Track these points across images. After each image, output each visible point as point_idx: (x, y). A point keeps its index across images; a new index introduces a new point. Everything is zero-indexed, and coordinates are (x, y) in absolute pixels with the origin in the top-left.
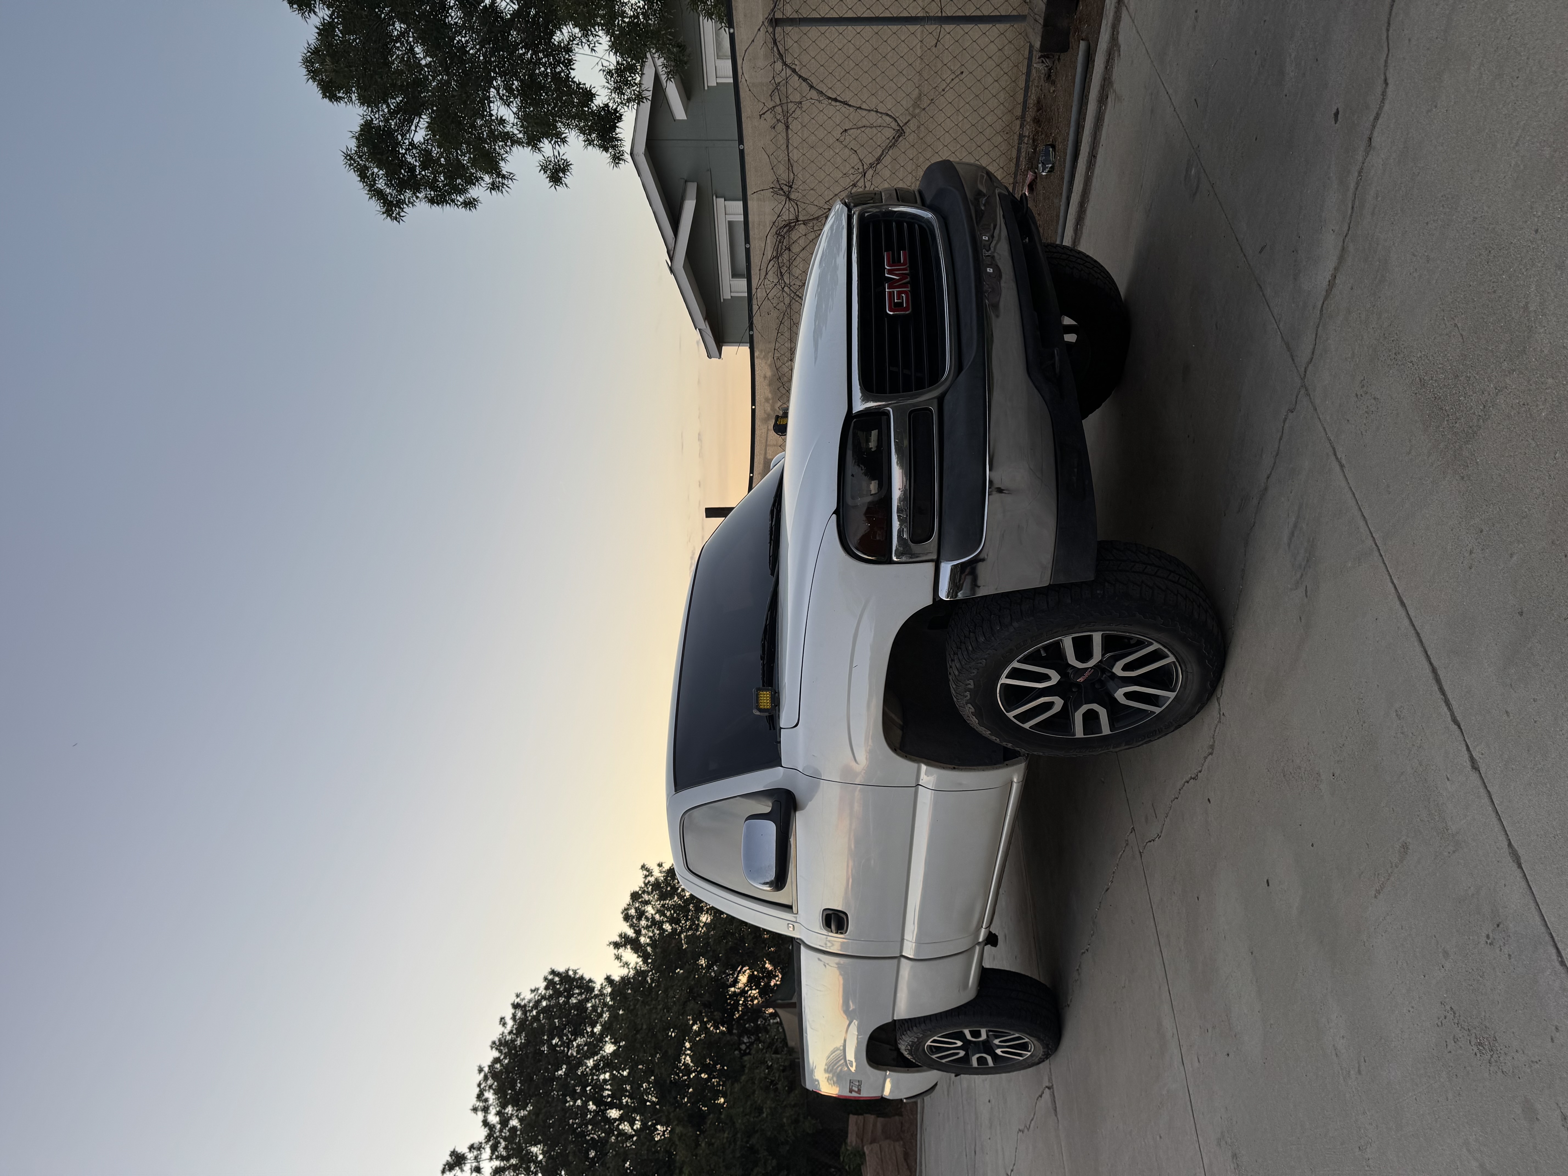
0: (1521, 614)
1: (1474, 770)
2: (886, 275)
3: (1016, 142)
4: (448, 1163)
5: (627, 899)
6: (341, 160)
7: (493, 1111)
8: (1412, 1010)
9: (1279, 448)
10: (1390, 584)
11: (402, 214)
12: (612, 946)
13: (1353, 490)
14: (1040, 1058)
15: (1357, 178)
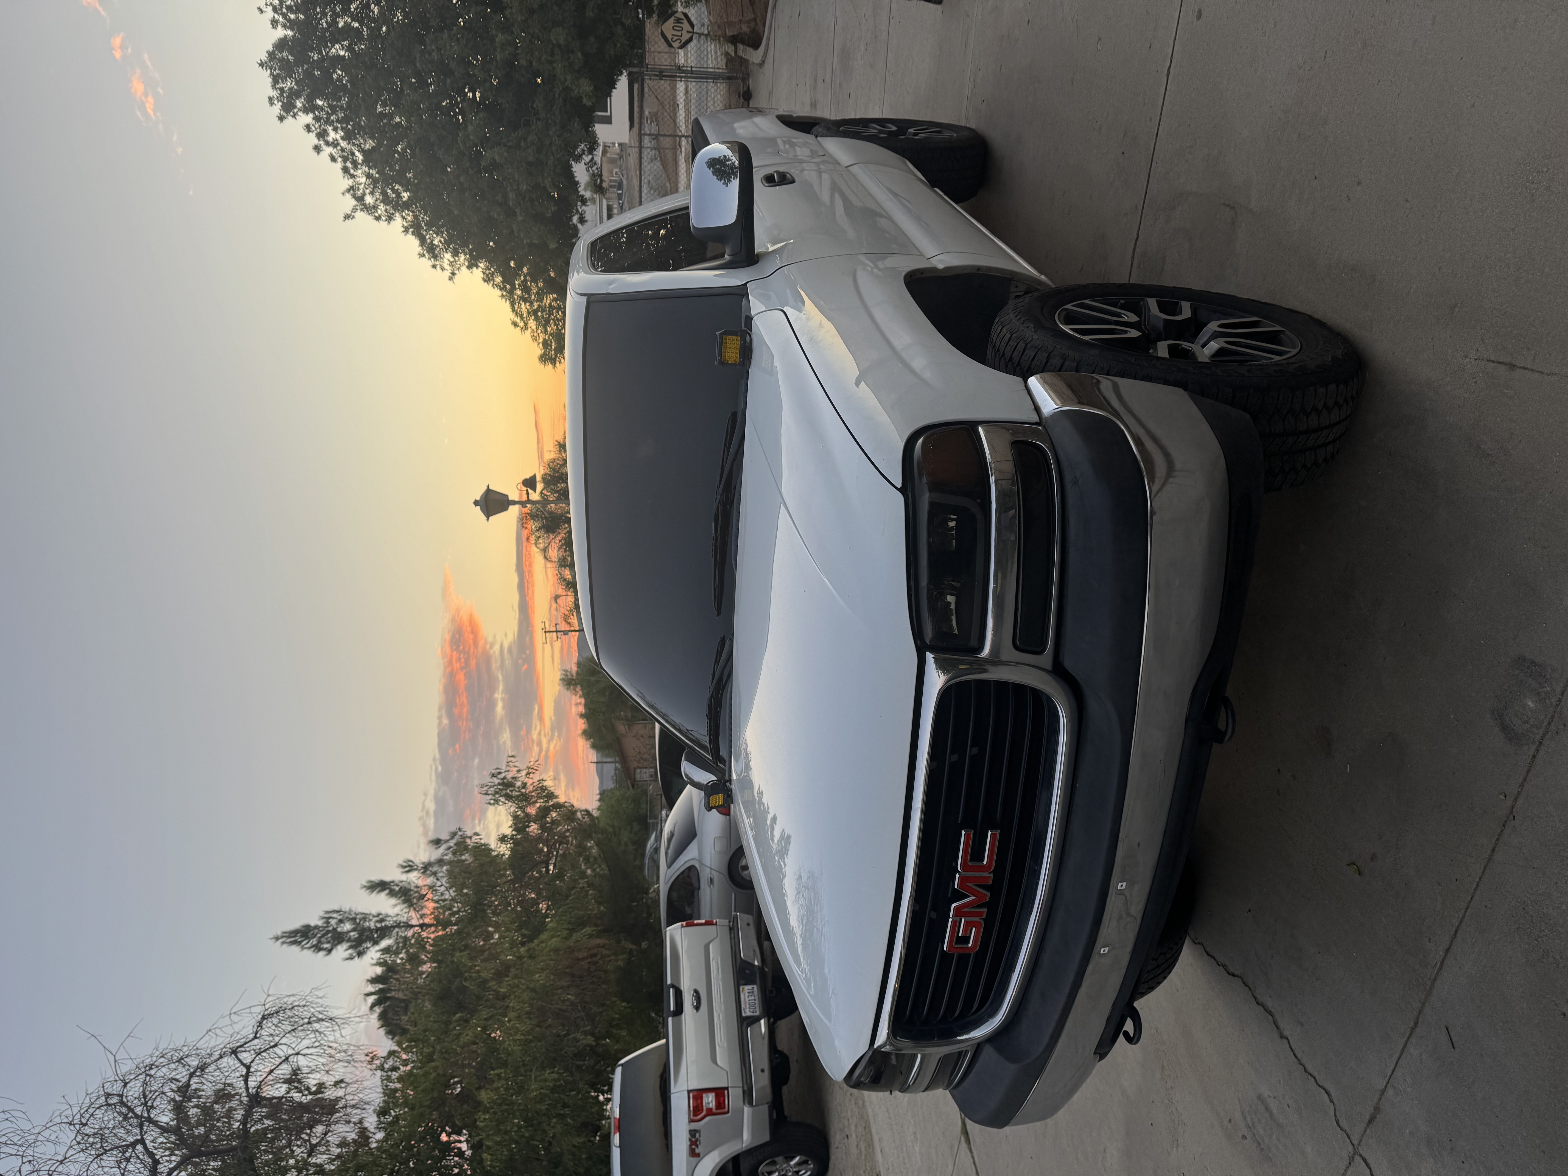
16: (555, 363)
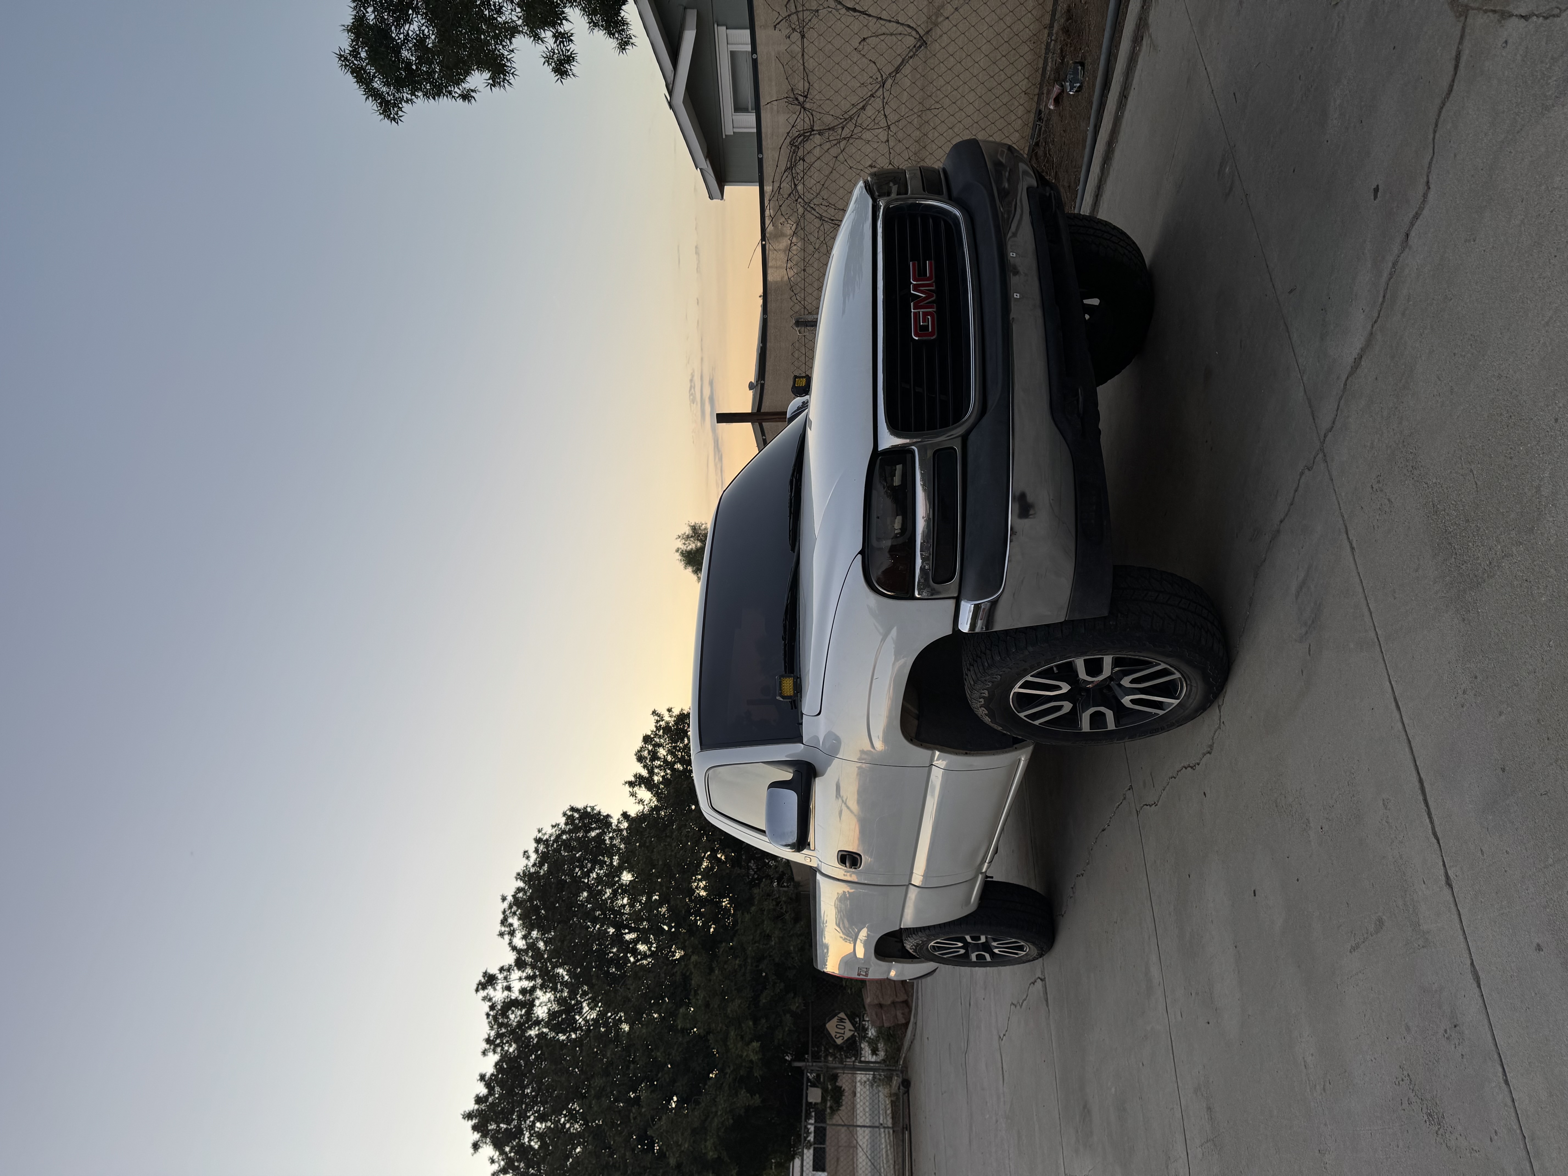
0: (1503, 770)
1: (1448, 886)
2: (912, 292)
3: (1043, 51)
4: (480, 983)
5: (639, 743)
6: (336, 62)
7: (519, 935)
8: (1374, 1061)
9: (1294, 498)
10: (1388, 683)
11: (400, 113)
12: (627, 785)
13: (1361, 576)
14: (1035, 957)
15: (1392, 269)
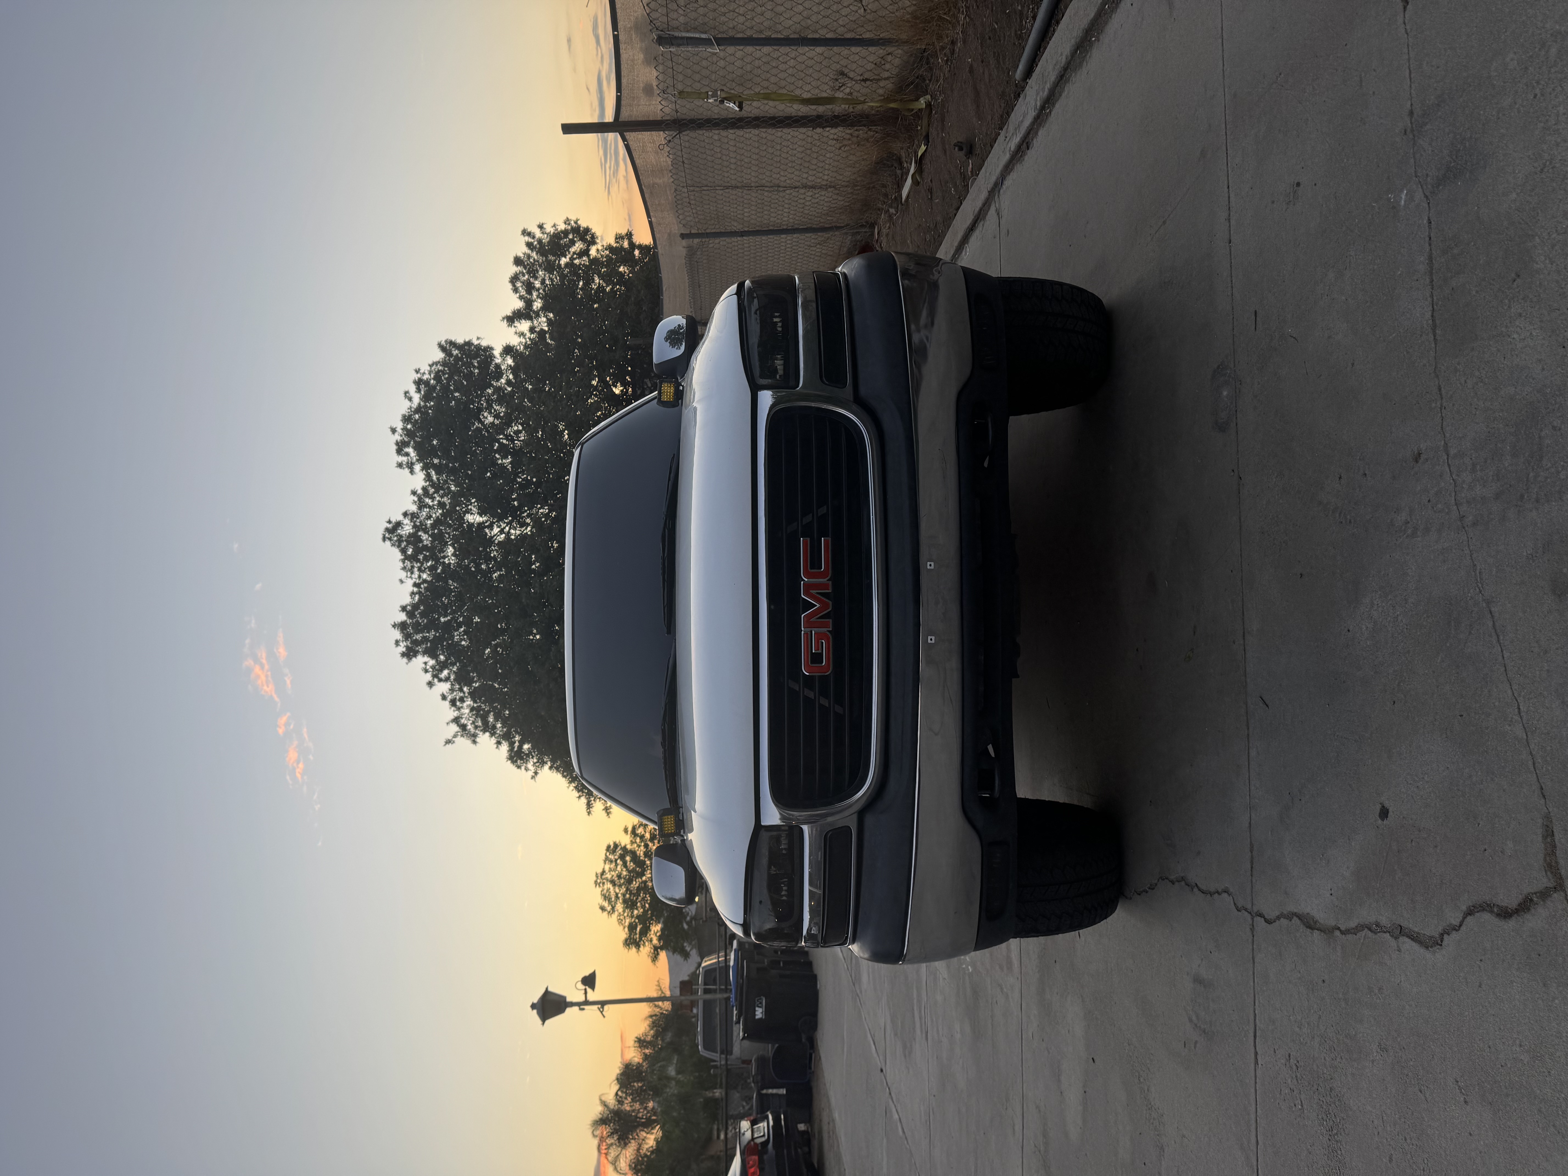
2: (803, 596)
5: (512, 267)
12: (506, 319)
16: (639, 947)
